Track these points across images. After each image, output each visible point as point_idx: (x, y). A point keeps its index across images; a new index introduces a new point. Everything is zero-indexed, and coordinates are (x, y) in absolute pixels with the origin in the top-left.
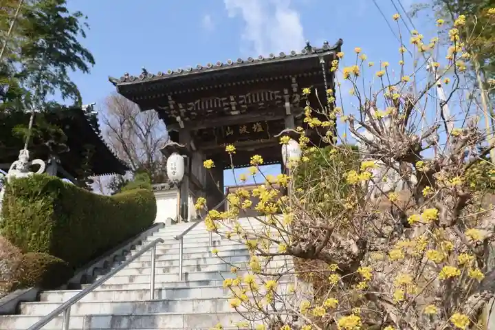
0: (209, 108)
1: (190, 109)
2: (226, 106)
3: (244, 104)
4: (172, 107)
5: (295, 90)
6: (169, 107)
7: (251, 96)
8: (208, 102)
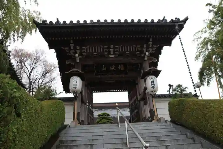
0: (95, 52)
1: (83, 51)
2: (106, 51)
3: (117, 51)
4: (72, 48)
5: (151, 46)
6: (70, 48)
7: (122, 47)
8: (95, 47)
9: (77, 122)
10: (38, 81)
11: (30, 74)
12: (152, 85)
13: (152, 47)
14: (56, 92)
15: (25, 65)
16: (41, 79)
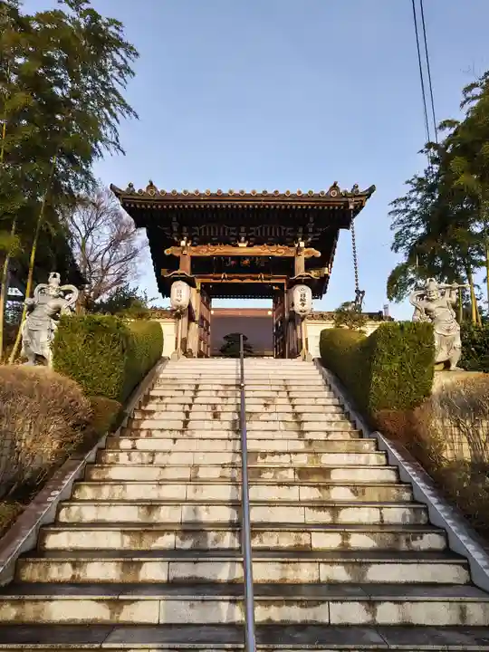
0: (215, 236)
1: (194, 234)
2: (233, 236)
3: (252, 236)
4: (175, 229)
5: (311, 230)
6: (172, 228)
7: (261, 229)
8: (214, 228)
9: (181, 352)
10: (101, 256)
11: (84, 240)
12: (301, 300)
13: (315, 231)
14: (146, 297)
15: (73, 221)
16: (107, 253)
